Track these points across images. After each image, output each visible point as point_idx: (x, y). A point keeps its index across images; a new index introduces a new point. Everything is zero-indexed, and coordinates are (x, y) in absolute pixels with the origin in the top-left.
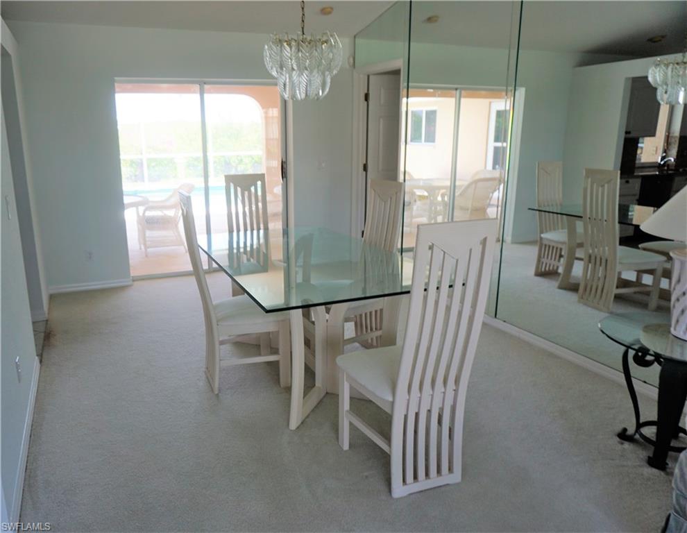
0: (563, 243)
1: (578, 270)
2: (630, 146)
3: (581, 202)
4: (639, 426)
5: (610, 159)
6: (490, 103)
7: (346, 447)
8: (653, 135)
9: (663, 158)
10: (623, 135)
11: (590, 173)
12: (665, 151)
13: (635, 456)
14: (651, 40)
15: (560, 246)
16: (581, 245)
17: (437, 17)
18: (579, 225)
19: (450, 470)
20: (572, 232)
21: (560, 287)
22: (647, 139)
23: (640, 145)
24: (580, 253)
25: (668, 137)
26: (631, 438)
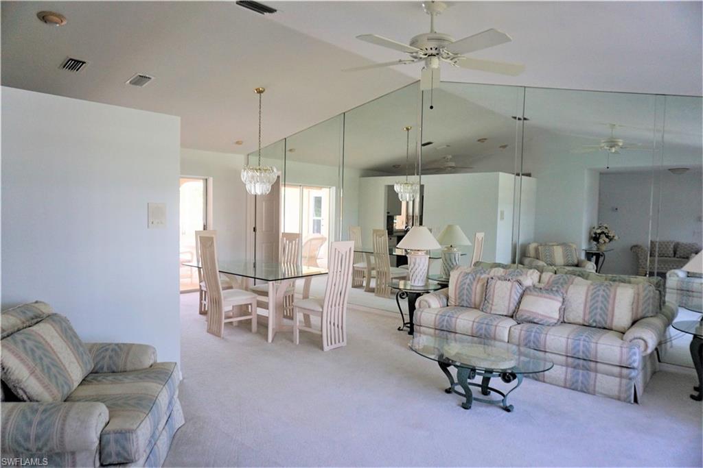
0: (365, 268)
1: (373, 284)
2: (390, 220)
3: (372, 247)
4: (405, 324)
5: (382, 224)
6: (309, 191)
7: (298, 343)
8: (400, 214)
9: (406, 227)
10: (386, 214)
11: (375, 231)
12: (407, 223)
13: (405, 334)
14: (394, 166)
15: (363, 270)
16: (373, 269)
17: (295, 150)
18: (372, 258)
19: (343, 341)
20: (369, 262)
21: (366, 291)
22: (398, 217)
23: (395, 221)
24: (374, 273)
25: (407, 216)
26: (402, 330)
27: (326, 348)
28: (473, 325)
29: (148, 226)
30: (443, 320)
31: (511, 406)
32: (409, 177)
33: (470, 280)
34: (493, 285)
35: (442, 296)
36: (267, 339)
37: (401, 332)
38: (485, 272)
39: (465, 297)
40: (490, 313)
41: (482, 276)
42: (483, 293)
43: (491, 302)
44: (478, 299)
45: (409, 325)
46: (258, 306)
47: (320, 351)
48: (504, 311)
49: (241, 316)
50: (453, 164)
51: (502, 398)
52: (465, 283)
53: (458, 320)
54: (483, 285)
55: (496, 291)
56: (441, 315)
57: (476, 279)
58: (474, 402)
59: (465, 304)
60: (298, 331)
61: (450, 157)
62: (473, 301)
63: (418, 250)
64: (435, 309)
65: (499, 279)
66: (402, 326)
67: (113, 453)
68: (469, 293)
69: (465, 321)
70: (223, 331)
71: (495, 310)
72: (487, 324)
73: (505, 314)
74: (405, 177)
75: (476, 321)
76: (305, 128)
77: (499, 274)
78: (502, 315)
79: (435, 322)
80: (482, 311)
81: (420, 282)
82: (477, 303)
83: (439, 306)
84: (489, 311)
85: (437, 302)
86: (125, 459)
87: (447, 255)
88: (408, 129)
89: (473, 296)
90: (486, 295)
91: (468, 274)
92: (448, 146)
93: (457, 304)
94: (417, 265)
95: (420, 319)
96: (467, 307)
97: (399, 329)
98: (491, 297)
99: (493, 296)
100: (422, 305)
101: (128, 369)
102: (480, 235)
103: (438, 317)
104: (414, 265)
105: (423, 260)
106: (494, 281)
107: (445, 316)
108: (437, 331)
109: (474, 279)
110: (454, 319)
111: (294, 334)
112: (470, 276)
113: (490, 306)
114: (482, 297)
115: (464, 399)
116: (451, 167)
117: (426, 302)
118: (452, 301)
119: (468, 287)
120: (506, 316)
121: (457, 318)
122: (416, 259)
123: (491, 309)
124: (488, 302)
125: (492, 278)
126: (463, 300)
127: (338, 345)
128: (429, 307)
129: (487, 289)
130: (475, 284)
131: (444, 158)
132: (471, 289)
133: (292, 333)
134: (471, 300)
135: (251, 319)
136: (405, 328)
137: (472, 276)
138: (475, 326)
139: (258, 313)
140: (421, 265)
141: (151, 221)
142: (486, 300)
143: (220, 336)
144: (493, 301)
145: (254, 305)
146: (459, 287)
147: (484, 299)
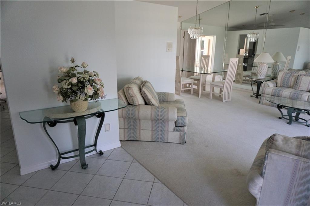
4: (254, 94)
5: (236, 53)
8: (243, 48)
13: (254, 98)
14: (243, 26)
19: (230, 99)
25: (246, 49)
26: (252, 96)
27: (224, 101)
28: (290, 94)
29: (167, 51)
30: (276, 92)
31: (309, 125)
32: (255, 30)
33: (289, 76)
34: (301, 78)
35: (274, 82)
36: (198, 96)
37: (252, 97)
38: (296, 72)
39: (286, 83)
40: (298, 90)
41: (295, 74)
42: (295, 81)
43: (299, 85)
44: (292, 84)
45: (256, 95)
46: (194, 85)
47: (222, 102)
48: (305, 89)
49: (184, 88)
50: (274, 24)
51: (306, 122)
52: (286, 77)
53: (283, 92)
54: (296, 78)
55: (302, 80)
56: (275, 90)
57: (292, 76)
58: (293, 122)
59: (285, 86)
60: (212, 94)
61: (273, 20)
62: (289, 84)
63: (263, 63)
64: (272, 87)
65: (304, 75)
66: (252, 95)
67: (180, 123)
68: (288, 81)
69: (287, 92)
70: (181, 94)
71: (301, 89)
72: (297, 94)
73: (306, 90)
74: (253, 30)
75: (292, 92)
76: (210, 9)
77: (303, 74)
78: (304, 91)
79: (272, 92)
80: (294, 89)
81: (263, 77)
82: (291, 85)
83: (273, 86)
84: (297, 89)
85: (272, 85)
86: (184, 125)
87: (275, 66)
88: (257, 7)
89: (290, 83)
90: (296, 82)
91: (288, 73)
92: (273, 15)
93: (281, 86)
94: (262, 69)
95: (265, 91)
96: (286, 87)
97: (251, 96)
98: (299, 83)
99: (300, 83)
100: (265, 86)
101: (169, 101)
102: (289, 57)
103: (274, 90)
104: (261, 69)
105: (265, 67)
106: (301, 76)
107: (277, 90)
108: (272, 96)
109: (291, 76)
110: (281, 92)
111: (210, 96)
112: (289, 74)
113: (298, 87)
114: (294, 83)
115: (289, 121)
116: (272, 25)
117: (267, 84)
118: (279, 85)
119: (288, 79)
120: (306, 91)
121: (283, 91)
122: (262, 67)
123: (299, 88)
124: (297, 85)
125: (301, 75)
126: (285, 84)
127: (228, 100)
128: (269, 86)
129: (297, 80)
130: (291, 77)
131: (269, 21)
132: (289, 80)
133: (209, 95)
134: (288, 84)
135: (191, 89)
136: (254, 96)
137: (290, 74)
138: (291, 95)
139: (194, 88)
140: (264, 69)
141: (168, 49)
142: (296, 84)
143: (180, 95)
144: (300, 85)
145: (192, 84)
146: (284, 79)
147: (295, 84)
